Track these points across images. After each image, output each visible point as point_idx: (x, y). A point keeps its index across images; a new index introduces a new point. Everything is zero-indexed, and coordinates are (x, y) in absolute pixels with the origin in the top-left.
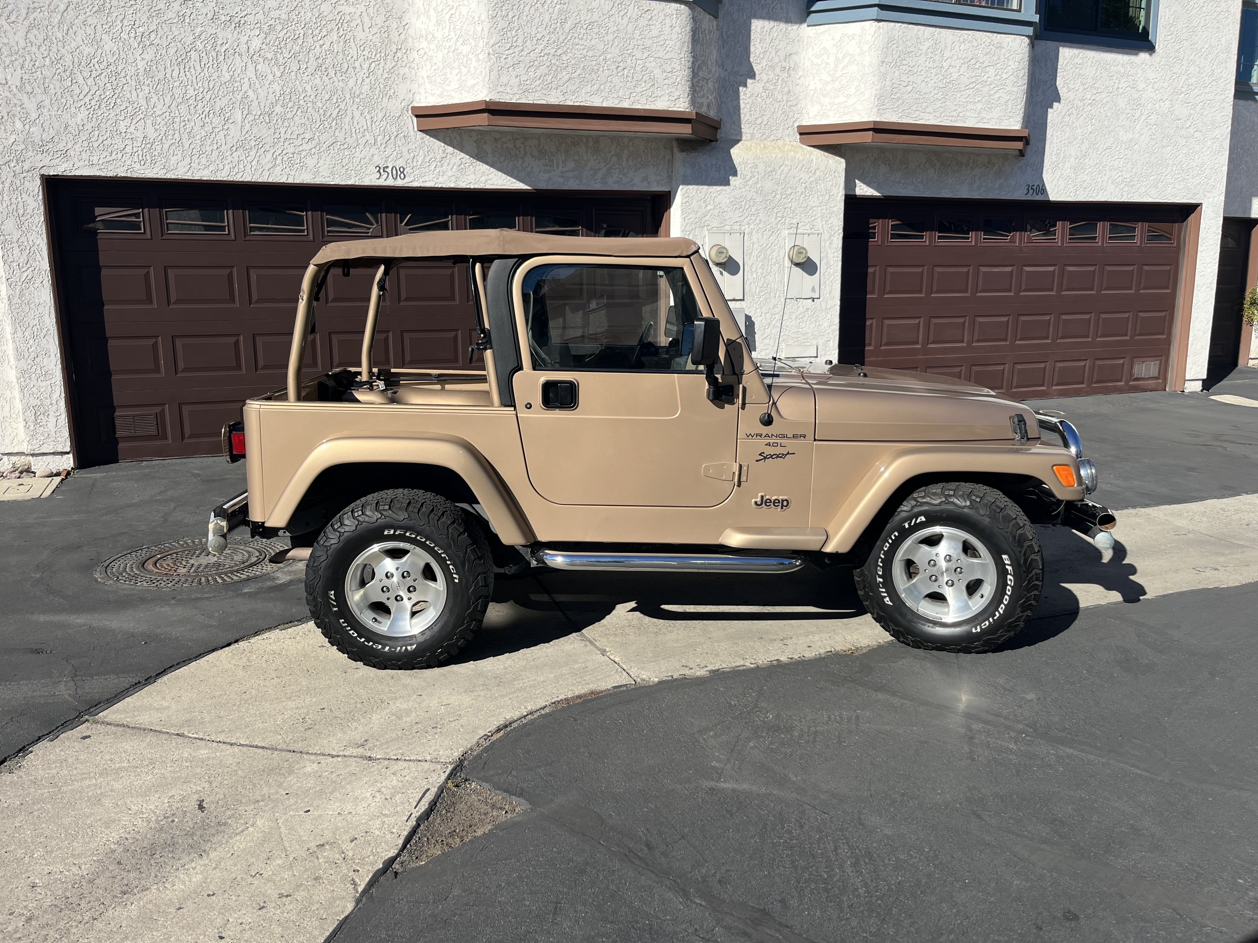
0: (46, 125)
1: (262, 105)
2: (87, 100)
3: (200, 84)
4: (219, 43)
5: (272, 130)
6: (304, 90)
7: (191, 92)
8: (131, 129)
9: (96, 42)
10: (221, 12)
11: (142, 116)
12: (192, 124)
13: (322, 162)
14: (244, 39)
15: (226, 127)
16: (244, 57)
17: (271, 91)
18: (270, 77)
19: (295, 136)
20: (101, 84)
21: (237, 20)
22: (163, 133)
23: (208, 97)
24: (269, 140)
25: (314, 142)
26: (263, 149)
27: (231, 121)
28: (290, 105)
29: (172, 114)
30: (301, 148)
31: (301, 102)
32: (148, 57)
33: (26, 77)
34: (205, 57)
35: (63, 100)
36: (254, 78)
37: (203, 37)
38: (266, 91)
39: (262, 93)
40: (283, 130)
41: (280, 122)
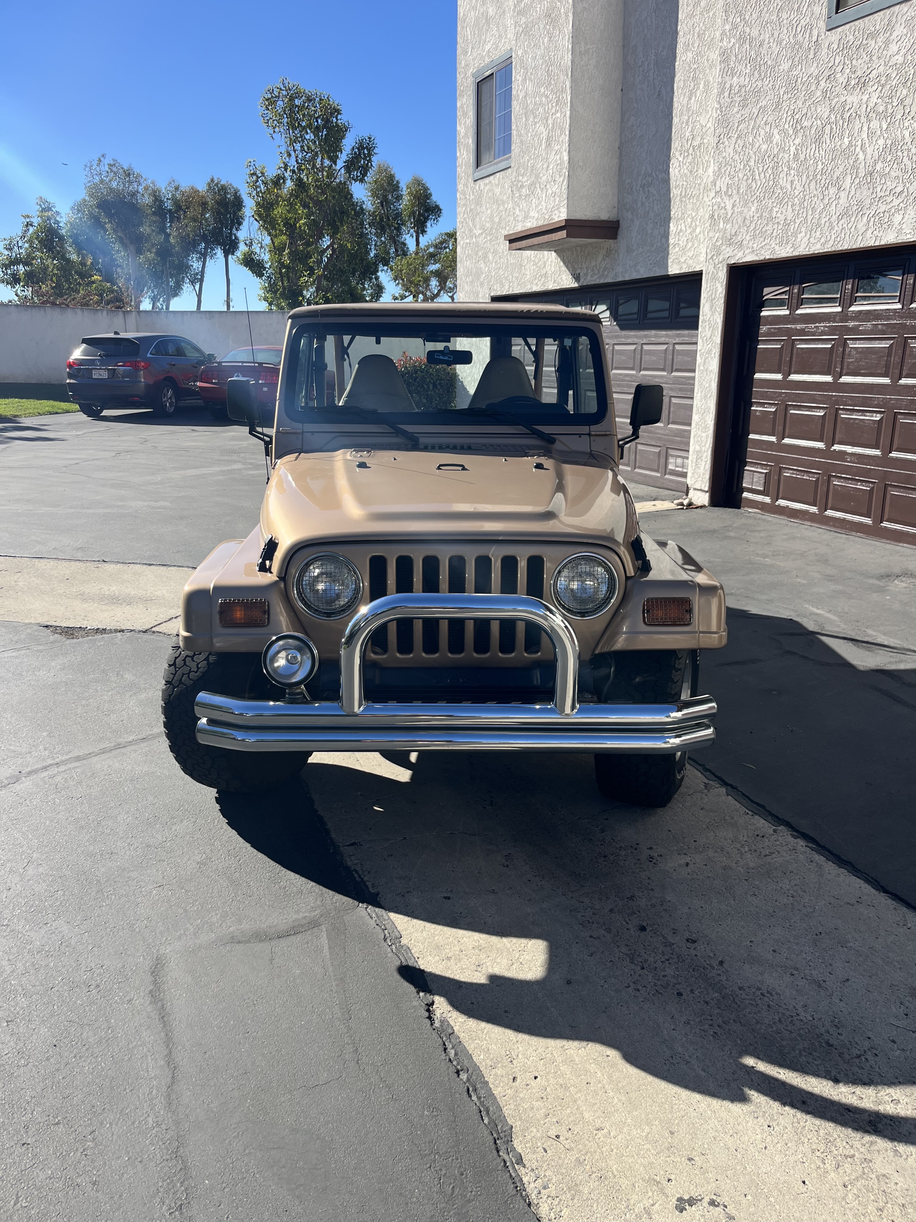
0: (734, 221)
1: (867, 165)
2: (758, 194)
3: (827, 158)
4: (846, 110)
5: (871, 190)
6: (903, 138)
7: (820, 167)
8: (779, 215)
9: (769, 138)
10: (853, 76)
11: (787, 200)
12: (816, 199)
13: (907, 216)
14: (865, 98)
15: (838, 197)
16: (862, 117)
17: (877, 147)
18: (879, 133)
19: (887, 193)
20: (768, 175)
21: (863, 80)
22: (796, 213)
23: (830, 169)
24: (868, 201)
25: (903, 195)
26: (861, 213)
27: (842, 189)
28: (889, 158)
29: (805, 193)
30: (892, 205)
31: (899, 153)
32: (797, 141)
33: (730, 182)
34: (835, 128)
35: (746, 197)
36: (866, 139)
37: (836, 109)
38: (872, 149)
39: (869, 151)
40: (879, 189)
41: (878, 180)
